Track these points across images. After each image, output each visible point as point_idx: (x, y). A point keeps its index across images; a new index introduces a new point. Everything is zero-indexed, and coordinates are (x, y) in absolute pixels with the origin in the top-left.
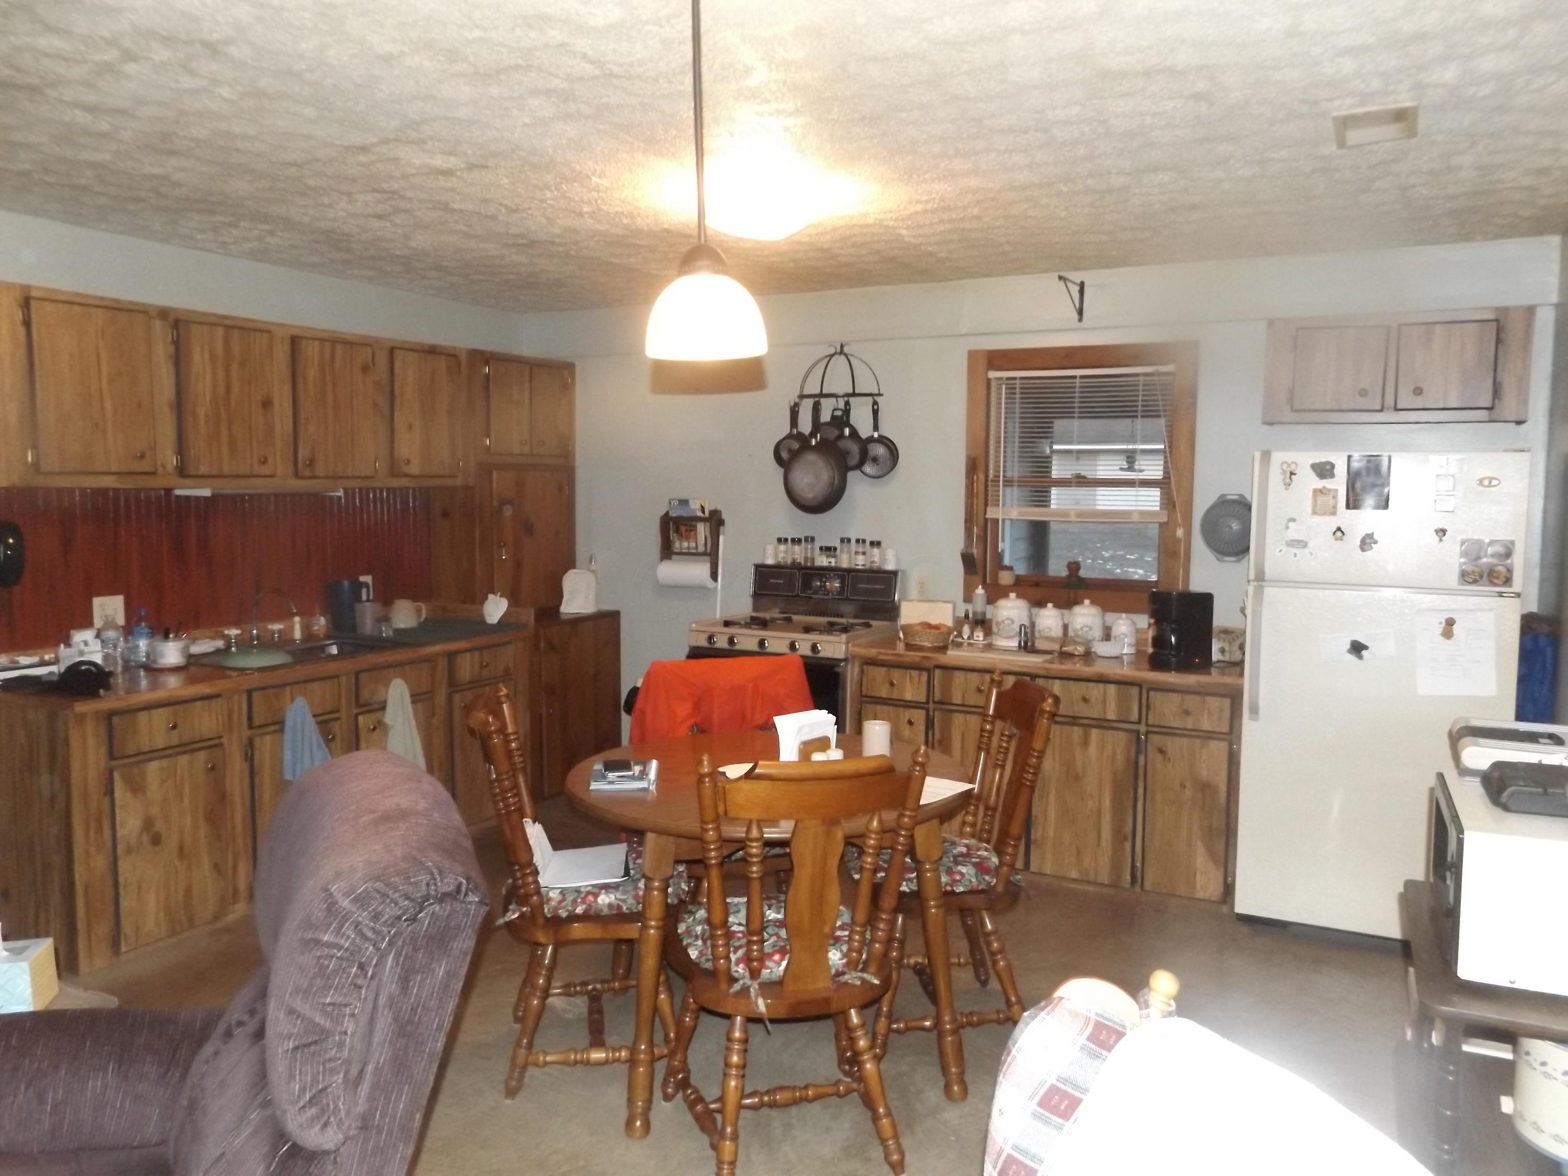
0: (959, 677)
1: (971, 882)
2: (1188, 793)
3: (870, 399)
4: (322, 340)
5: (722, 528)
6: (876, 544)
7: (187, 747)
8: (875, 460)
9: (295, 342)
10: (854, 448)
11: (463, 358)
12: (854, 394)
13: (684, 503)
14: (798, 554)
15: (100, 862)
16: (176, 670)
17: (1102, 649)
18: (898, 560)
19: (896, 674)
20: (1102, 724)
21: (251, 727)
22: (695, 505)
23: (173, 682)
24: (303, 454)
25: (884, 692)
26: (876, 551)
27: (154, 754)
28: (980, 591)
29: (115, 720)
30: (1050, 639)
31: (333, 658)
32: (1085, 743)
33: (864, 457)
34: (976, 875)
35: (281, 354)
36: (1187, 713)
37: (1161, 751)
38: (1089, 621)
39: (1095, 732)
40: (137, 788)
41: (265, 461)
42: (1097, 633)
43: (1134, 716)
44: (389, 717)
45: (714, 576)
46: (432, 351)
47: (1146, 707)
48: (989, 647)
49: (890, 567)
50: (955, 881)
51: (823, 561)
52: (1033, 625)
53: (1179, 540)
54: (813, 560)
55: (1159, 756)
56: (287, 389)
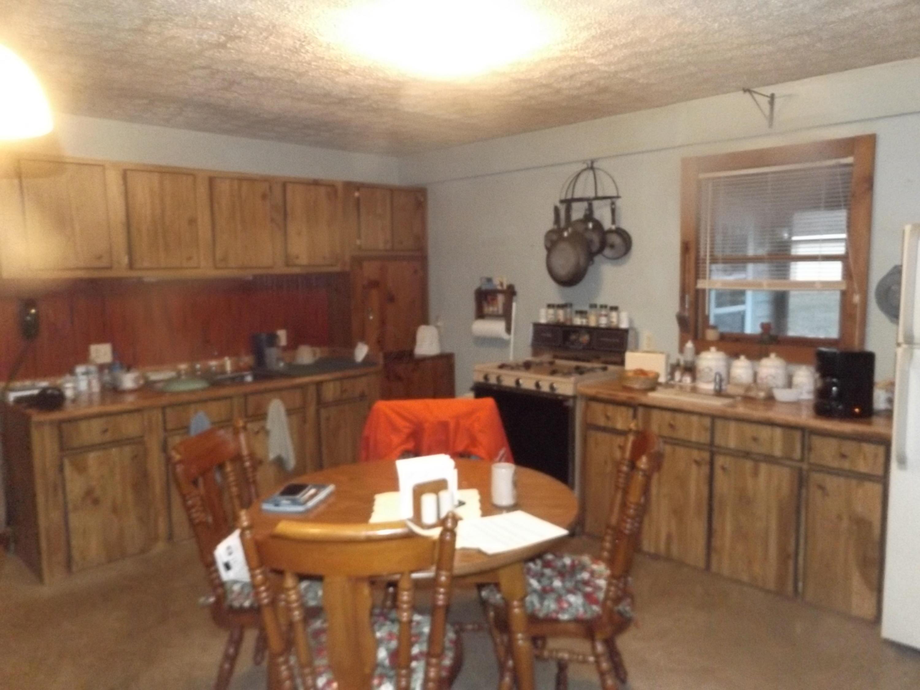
0: (655, 414)
1: (577, 610)
2: (845, 524)
3: (609, 201)
4: (232, 179)
5: (515, 298)
6: (615, 309)
7: (118, 443)
8: (612, 246)
9: (212, 181)
10: (596, 238)
11: (340, 188)
12: (597, 198)
13: (489, 280)
14: (561, 315)
15: (56, 515)
16: (132, 391)
17: (782, 395)
18: (631, 321)
19: (611, 410)
20: (770, 459)
21: (165, 430)
22: (496, 282)
23: (130, 398)
24: (219, 254)
25: (602, 422)
26: (614, 314)
27: (92, 447)
28: (690, 345)
29: (64, 426)
30: (737, 385)
31: (249, 383)
32: (756, 473)
33: (603, 245)
34: (584, 606)
35: (202, 190)
36: (843, 456)
37: (821, 487)
38: (772, 371)
39: (764, 468)
40: (81, 469)
41: (190, 258)
42: (781, 380)
43: (797, 454)
44: (269, 425)
45: (508, 330)
46: (316, 183)
47: (807, 448)
48: (694, 390)
49: (624, 325)
50: (562, 610)
51: (578, 321)
52: (729, 373)
53: (855, 306)
54: (571, 320)
55: (819, 493)
56: (207, 213)
